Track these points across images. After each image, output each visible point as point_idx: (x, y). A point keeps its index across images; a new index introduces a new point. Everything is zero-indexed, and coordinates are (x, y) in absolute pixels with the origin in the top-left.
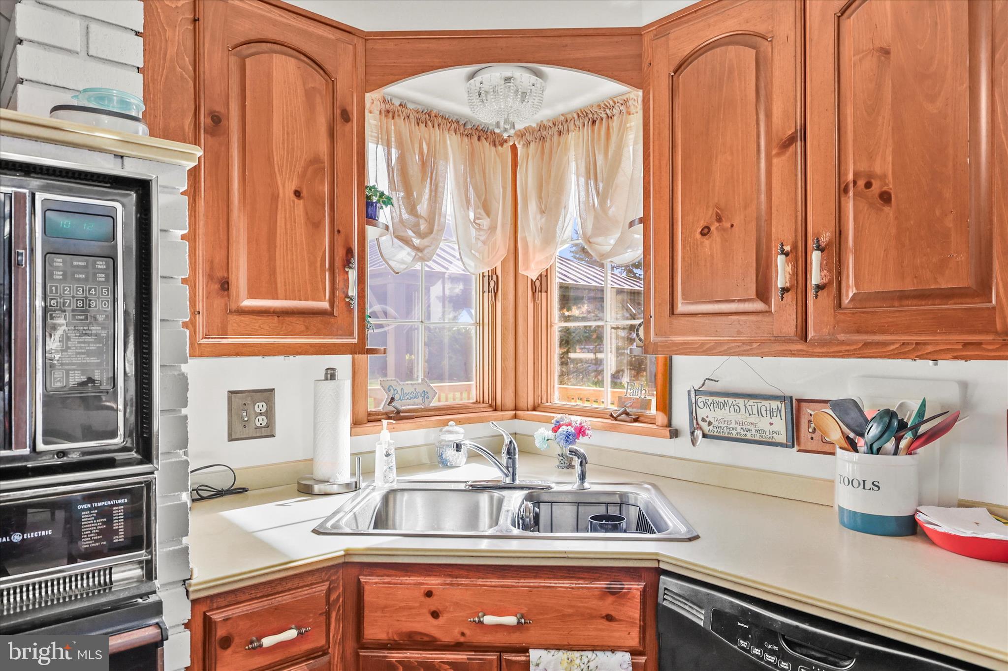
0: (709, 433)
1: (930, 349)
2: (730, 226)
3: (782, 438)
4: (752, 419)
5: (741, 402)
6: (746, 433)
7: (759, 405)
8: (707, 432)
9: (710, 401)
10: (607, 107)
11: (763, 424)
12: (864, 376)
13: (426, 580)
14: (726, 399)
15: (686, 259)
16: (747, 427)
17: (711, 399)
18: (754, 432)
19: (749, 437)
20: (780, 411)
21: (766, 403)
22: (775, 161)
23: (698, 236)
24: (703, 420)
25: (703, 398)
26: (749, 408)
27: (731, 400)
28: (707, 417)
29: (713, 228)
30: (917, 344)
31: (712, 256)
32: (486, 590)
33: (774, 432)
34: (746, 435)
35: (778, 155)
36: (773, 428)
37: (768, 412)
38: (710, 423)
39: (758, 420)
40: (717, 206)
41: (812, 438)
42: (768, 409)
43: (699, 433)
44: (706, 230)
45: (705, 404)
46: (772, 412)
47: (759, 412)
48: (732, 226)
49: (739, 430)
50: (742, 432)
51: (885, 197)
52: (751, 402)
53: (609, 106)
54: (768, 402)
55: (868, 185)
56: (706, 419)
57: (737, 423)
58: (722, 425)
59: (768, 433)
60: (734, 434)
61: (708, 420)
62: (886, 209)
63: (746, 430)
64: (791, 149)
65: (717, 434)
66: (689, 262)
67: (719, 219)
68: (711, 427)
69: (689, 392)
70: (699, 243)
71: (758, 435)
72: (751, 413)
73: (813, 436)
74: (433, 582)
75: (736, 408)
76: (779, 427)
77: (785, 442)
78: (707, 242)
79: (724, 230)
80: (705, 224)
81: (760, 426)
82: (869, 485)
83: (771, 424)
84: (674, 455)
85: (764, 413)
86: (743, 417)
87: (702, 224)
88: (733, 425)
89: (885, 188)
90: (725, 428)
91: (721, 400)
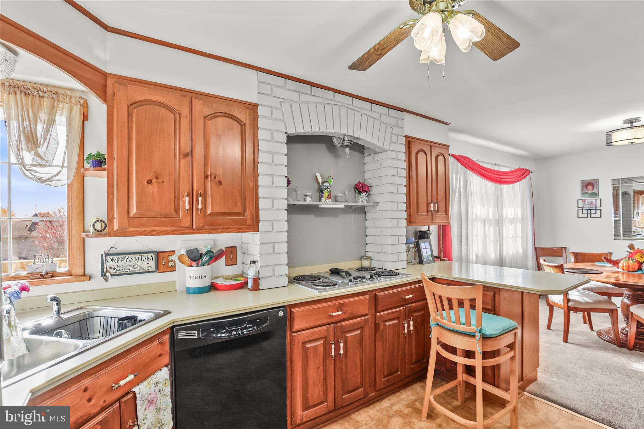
0: (114, 274)
1: (230, 230)
2: (162, 182)
3: (153, 269)
4: (138, 263)
5: (133, 256)
6: (135, 270)
7: (142, 256)
8: (112, 273)
9: (116, 258)
10: (41, 90)
11: (144, 264)
12: (183, 240)
13: (82, 383)
14: (125, 256)
15: (139, 193)
16: (136, 267)
17: (115, 257)
18: (139, 269)
19: (137, 271)
20: (152, 258)
21: (146, 255)
22: (182, 160)
23: (146, 183)
24: (110, 268)
25: (111, 257)
26: (137, 259)
27: (127, 256)
28: (113, 266)
29: (153, 181)
30: (227, 229)
31: (153, 192)
32: (114, 370)
33: (149, 267)
34: (135, 271)
35: (183, 158)
36: (148, 265)
37: (147, 259)
38: (114, 269)
39: (141, 263)
40: (155, 172)
41: (164, 267)
42: (147, 257)
43: (108, 274)
44: (150, 182)
45: (112, 260)
46: (148, 258)
47: (142, 259)
48: (163, 182)
49: (131, 269)
50: (133, 270)
51: (220, 183)
52: (138, 256)
53: (42, 90)
54: (147, 254)
55: (215, 178)
56: (112, 267)
57: (130, 266)
58: (122, 268)
59: (146, 268)
60: (129, 271)
61: (113, 267)
62: (220, 186)
63: (135, 268)
64: (187, 158)
65: (119, 273)
66: (140, 194)
67: (157, 178)
68: (115, 271)
69: (102, 255)
70: (146, 187)
71: (141, 269)
72: (138, 260)
73: (164, 265)
74: (86, 382)
75: (130, 259)
76: (152, 264)
77: (154, 270)
78: (150, 186)
79: (159, 183)
80: (149, 179)
81: (142, 266)
82: (203, 277)
83: (148, 264)
84: (87, 290)
85: (144, 259)
86: (134, 263)
87: (148, 178)
88: (128, 267)
89: (220, 180)
90: (124, 270)
91: (122, 256)
